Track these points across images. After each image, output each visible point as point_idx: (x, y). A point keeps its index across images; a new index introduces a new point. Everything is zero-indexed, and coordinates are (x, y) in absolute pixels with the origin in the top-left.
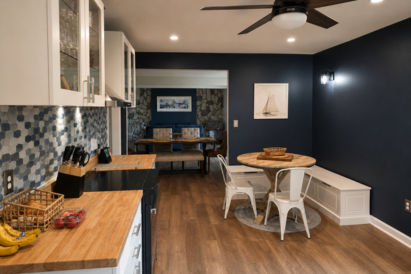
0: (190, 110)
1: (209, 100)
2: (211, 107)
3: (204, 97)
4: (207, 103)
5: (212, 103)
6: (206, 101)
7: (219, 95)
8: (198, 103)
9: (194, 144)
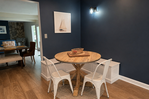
0: (5, 33)
1: (16, 28)
2: (18, 31)
3: (13, 26)
4: (15, 29)
5: (18, 29)
6: (14, 28)
7: (22, 26)
8: (10, 29)
9: (13, 51)
